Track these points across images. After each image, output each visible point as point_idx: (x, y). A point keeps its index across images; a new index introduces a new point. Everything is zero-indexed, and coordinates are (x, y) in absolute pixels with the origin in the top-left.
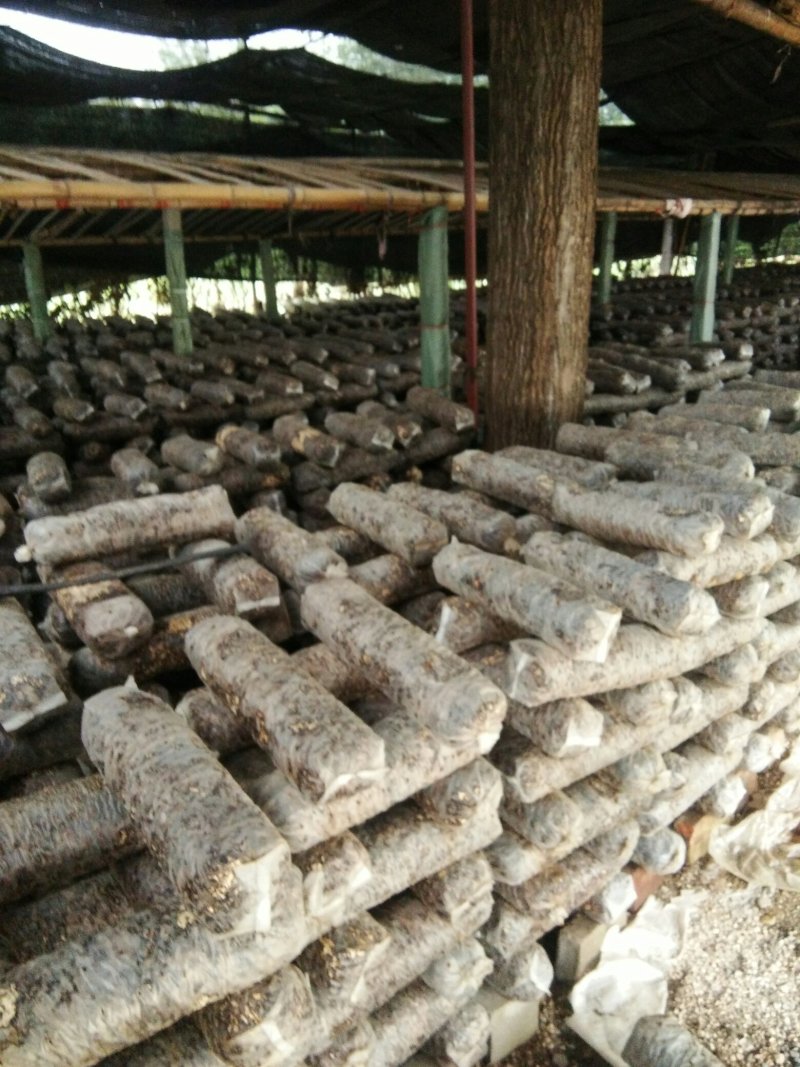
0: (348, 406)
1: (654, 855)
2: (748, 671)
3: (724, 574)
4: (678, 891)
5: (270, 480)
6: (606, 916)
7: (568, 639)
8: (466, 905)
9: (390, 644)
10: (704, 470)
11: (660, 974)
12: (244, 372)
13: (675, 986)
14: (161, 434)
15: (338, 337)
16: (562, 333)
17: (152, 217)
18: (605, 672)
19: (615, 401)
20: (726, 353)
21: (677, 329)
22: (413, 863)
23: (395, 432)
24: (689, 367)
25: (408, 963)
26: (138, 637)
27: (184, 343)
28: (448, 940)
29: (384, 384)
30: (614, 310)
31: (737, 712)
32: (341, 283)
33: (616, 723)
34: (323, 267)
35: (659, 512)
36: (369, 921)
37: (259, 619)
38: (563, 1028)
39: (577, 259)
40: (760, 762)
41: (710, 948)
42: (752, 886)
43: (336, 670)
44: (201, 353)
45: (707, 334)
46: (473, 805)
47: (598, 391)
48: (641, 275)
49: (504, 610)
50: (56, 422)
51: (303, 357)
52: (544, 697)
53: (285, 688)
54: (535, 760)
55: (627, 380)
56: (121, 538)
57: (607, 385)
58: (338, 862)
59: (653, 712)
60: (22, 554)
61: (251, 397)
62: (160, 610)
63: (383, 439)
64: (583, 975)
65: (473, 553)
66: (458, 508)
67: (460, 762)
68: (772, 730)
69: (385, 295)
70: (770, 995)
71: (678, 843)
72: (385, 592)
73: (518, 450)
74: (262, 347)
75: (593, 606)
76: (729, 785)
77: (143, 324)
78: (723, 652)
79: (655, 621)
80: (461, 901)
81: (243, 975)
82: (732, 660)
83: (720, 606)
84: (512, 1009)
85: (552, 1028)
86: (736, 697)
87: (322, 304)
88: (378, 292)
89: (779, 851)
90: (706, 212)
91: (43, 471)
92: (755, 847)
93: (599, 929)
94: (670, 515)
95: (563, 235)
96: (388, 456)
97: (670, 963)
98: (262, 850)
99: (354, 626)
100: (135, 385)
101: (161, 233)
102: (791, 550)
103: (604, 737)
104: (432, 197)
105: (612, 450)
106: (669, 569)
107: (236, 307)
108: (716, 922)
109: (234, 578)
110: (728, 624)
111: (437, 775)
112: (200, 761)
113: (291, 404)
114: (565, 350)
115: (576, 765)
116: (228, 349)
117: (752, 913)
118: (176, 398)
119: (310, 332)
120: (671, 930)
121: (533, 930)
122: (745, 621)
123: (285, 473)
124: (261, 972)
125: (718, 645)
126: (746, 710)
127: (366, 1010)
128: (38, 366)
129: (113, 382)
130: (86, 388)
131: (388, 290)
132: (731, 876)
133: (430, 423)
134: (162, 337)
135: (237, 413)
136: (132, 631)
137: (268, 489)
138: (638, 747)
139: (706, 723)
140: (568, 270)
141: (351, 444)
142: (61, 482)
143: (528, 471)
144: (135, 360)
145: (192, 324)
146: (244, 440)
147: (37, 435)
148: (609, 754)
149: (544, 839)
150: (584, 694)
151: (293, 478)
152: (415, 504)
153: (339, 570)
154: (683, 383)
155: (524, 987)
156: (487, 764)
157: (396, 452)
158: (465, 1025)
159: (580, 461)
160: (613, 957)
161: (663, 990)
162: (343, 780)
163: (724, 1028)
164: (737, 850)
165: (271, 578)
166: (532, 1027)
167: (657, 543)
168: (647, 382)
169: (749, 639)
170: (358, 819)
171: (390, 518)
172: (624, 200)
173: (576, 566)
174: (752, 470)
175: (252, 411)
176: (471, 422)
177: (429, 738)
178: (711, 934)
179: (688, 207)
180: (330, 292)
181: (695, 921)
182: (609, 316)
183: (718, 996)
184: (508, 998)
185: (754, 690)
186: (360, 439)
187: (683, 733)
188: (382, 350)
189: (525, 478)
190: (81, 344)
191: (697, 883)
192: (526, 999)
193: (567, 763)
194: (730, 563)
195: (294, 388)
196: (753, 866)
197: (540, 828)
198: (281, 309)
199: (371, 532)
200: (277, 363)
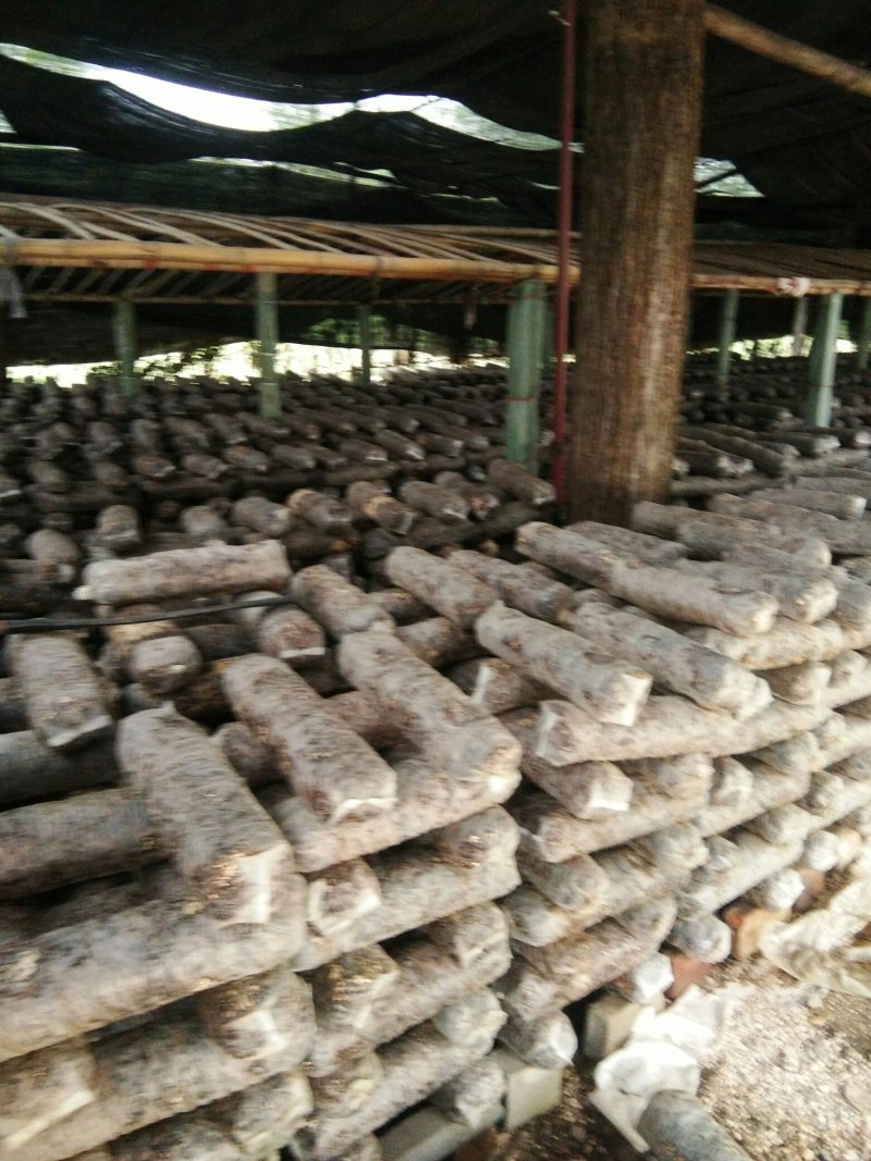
0: (428, 476)
1: (696, 940)
2: (808, 759)
3: (780, 657)
4: (722, 982)
5: (339, 544)
6: (636, 994)
7: (595, 701)
8: (477, 951)
9: (415, 690)
10: (774, 553)
11: (693, 1062)
12: (329, 438)
13: (707, 1075)
14: (237, 494)
15: (430, 408)
16: (649, 410)
17: (245, 280)
18: (635, 738)
19: (711, 484)
20: (841, 441)
21: (796, 413)
22: (426, 901)
23: (470, 503)
24: (797, 453)
25: (417, 1003)
26: (184, 675)
27: (270, 407)
28: (460, 986)
29: (473, 456)
30: (730, 391)
31: (797, 803)
32: (444, 354)
33: (651, 793)
34: (424, 334)
35: (713, 589)
36: (379, 953)
37: (302, 667)
38: (586, 1103)
39: (666, 336)
40: (823, 859)
41: (750, 1042)
42: (803, 986)
43: (367, 716)
44: (288, 418)
45: (823, 418)
46: (483, 849)
47: (693, 473)
48: (770, 355)
49: (538, 672)
50: (135, 478)
51: (392, 426)
52: (571, 757)
53: (309, 721)
54: (560, 820)
55: (725, 463)
56: (177, 583)
57: (703, 467)
58: (346, 886)
59: (688, 785)
60: (82, 593)
61: (332, 462)
62: (210, 655)
63: (456, 508)
64: (610, 1053)
65: (516, 616)
66: (515, 576)
67: (475, 806)
68: (844, 830)
69: (490, 366)
70: (807, 1093)
71: (723, 932)
72: (434, 653)
73: (589, 525)
74: (350, 414)
75: (619, 669)
76: (784, 878)
77: (233, 387)
78: (780, 738)
79: (692, 693)
80: (473, 946)
81: (240, 964)
82: (790, 747)
83: (773, 688)
84: (531, 1075)
85: (574, 1103)
86: (795, 786)
87: (421, 373)
88: (482, 363)
89: (837, 954)
90: (825, 292)
91: (115, 522)
92: (812, 948)
93: (630, 1009)
94: (722, 592)
95: (652, 310)
96: (463, 526)
97: (705, 1051)
98: (262, 847)
99: (385, 673)
100: (217, 446)
101: (254, 295)
102: (859, 639)
103: (632, 805)
104: (524, 268)
105: (686, 530)
106: (718, 646)
107: (333, 372)
108: (760, 1018)
109: (280, 627)
110: (781, 706)
111: (450, 817)
112: (217, 773)
113: (373, 472)
114: (651, 428)
115: (602, 829)
116: (316, 415)
117: (800, 1013)
118: (256, 461)
119: (403, 401)
120: (712, 1021)
121: (557, 996)
122: (802, 707)
123: (355, 538)
124: (261, 966)
125: (773, 729)
126: (808, 803)
127: (372, 1041)
128: (122, 424)
129: (194, 442)
130: (168, 447)
131: (493, 361)
132: (782, 973)
133: (509, 496)
134: (251, 399)
135: (317, 479)
136: (178, 668)
137: (336, 553)
138: (672, 820)
139: (760, 810)
140: (656, 347)
141: (425, 513)
142: (130, 534)
143: (591, 545)
144: (220, 422)
145: (282, 389)
146: (316, 503)
147: (116, 491)
148: (640, 823)
149: (567, 900)
150: (614, 758)
151: (362, 544)
152: (473, 571)
153: (385, 627)
154: (787, 469)
155: (543, 1052)
156: (503, 813)
157: (470, 524)
158: (477, 1079)
159: (650, 539)
160: (644, 1039)
161: (695, 1078)
162: (351, 805)
163: (754, 1120)
164: (792, 948)
165: (316, 628)
166: (551, 1097)
167: (708, 620)
168: (747, 466)
169: (810, 727)
170: (371, 847)
171: (442, 581)
172: (732, 277)
173: (620, 636)
174: (826, 557)
175: (332, 478)
176: (551, 498)
177: (444, 780)
178: (752, 1028)
179: (803, 286)
180: (429, 362)
181: (738, 1014)
182: (724, 397)
183: (751, 1088)
184: (528, 1064)
185: (816, 781)
186: (433, 508)
187: (732, 818)
188: (475, 422)
189: (587, 552)
190: (169, 404)
191: (745, 978)
192: (546, 1066)
193: (595, 827)
194: (788, 646)
195: (377, 456)
196: (807, 966)
197: (563, 889)
198: (376, 377)
199: (422, 593)
200: (365, 432)
